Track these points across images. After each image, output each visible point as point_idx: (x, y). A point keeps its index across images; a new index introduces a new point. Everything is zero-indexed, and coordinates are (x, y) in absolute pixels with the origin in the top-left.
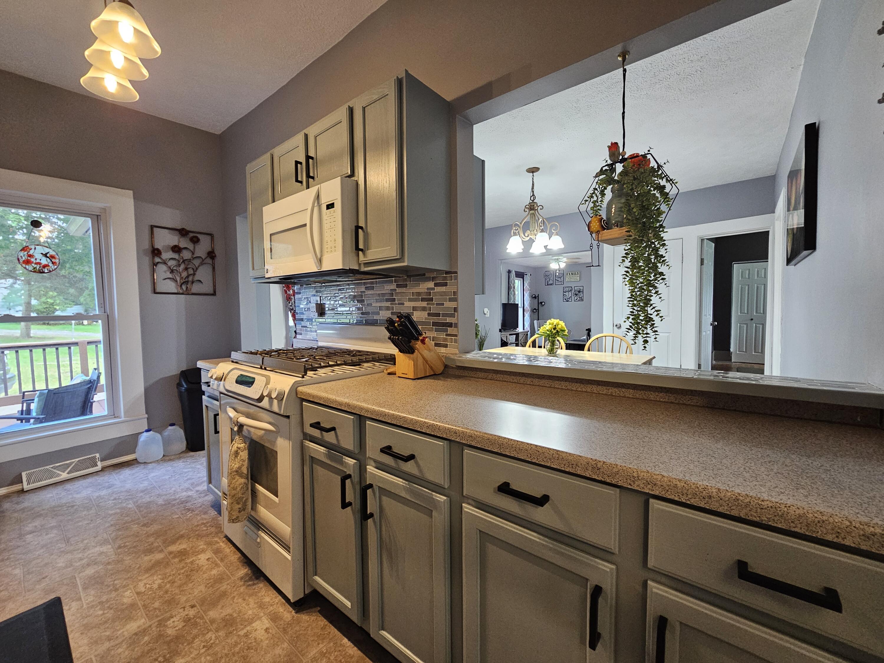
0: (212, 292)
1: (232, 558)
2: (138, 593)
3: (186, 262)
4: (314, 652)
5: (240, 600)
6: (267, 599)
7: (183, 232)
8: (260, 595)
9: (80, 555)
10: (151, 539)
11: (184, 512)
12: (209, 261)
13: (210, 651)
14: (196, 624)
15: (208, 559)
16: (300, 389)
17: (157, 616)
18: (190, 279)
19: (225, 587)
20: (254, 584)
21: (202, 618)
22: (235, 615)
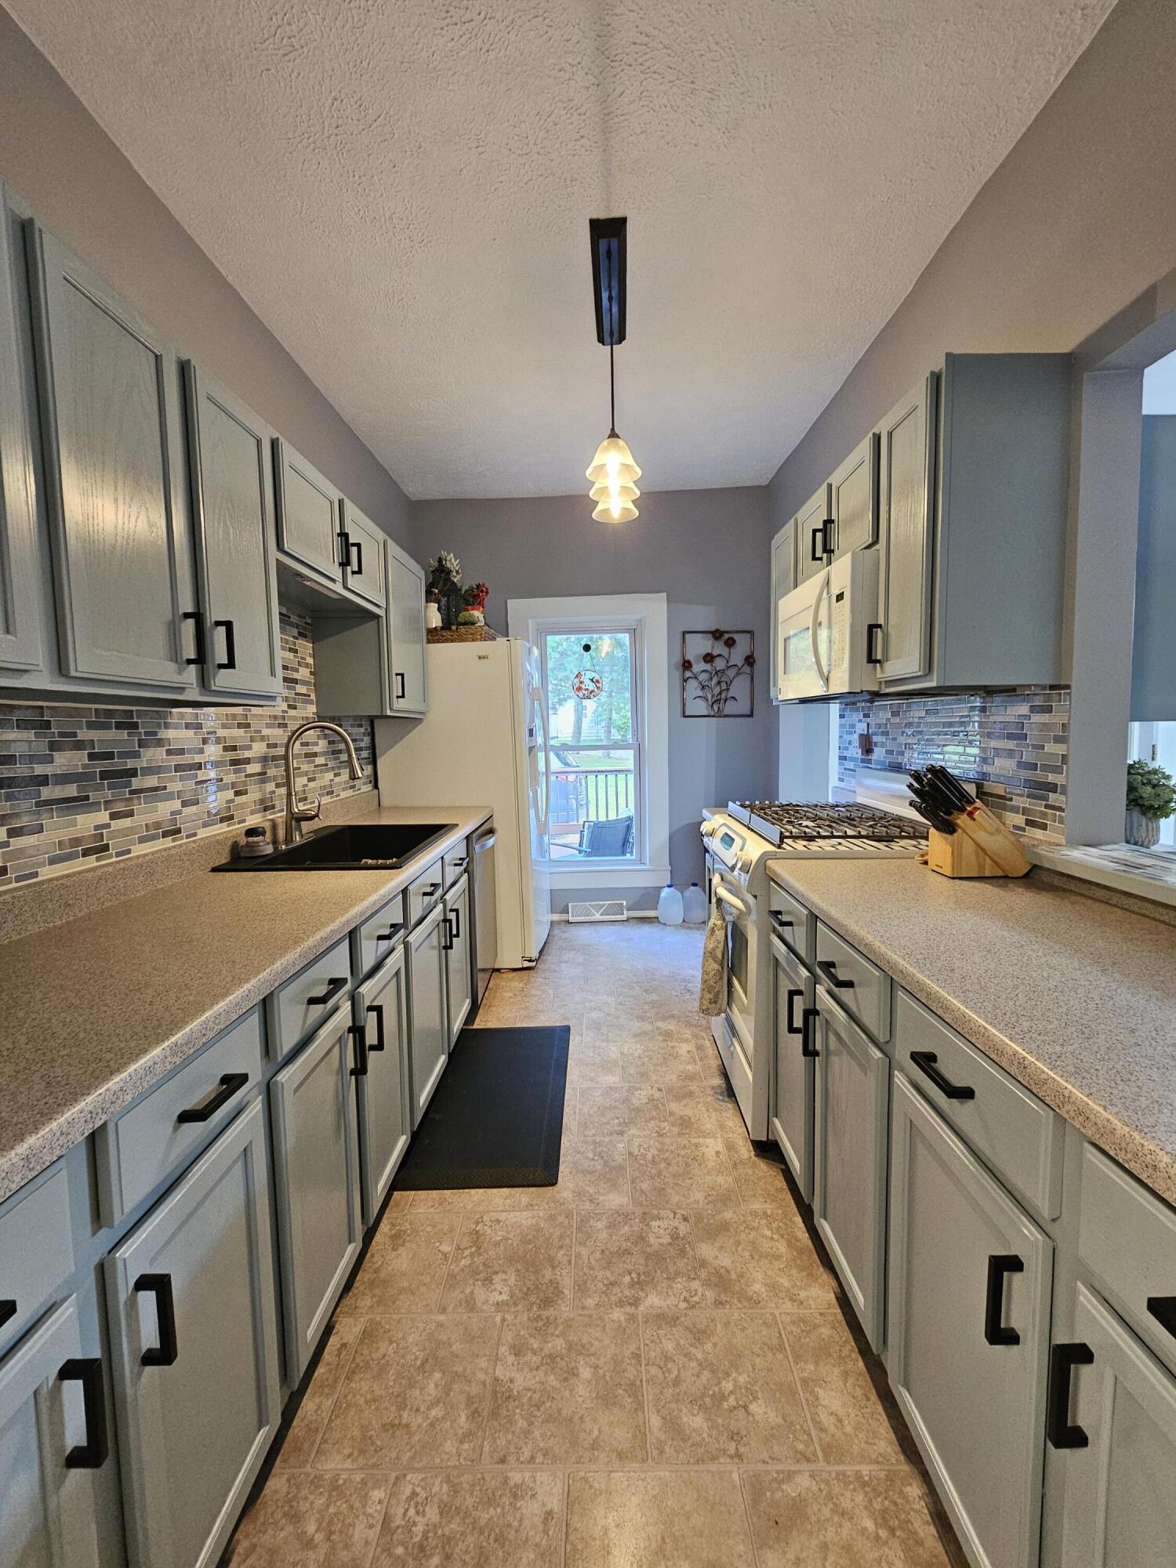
0: (748, 713)
1: (712, 1062)
2: (622, 1053)
3: (719, 674)
4: (758, 1206)
5: (704, 1109)
6: (731, 1124)
7: (717, 635)
8: (725, 1114)
9: (591, 998)
10: (646, 1007)
11: (683, 992)
12: (747, 669)
13: (660, 1139)
14: (657, 1107)
15: (689, 1051)
16: (769, 862)
17: (630, 1082)
18: (723, 696)
19: (694, 1087)
20: (723, 1101)
21: (664, 1105)
22: (693, 1120)
